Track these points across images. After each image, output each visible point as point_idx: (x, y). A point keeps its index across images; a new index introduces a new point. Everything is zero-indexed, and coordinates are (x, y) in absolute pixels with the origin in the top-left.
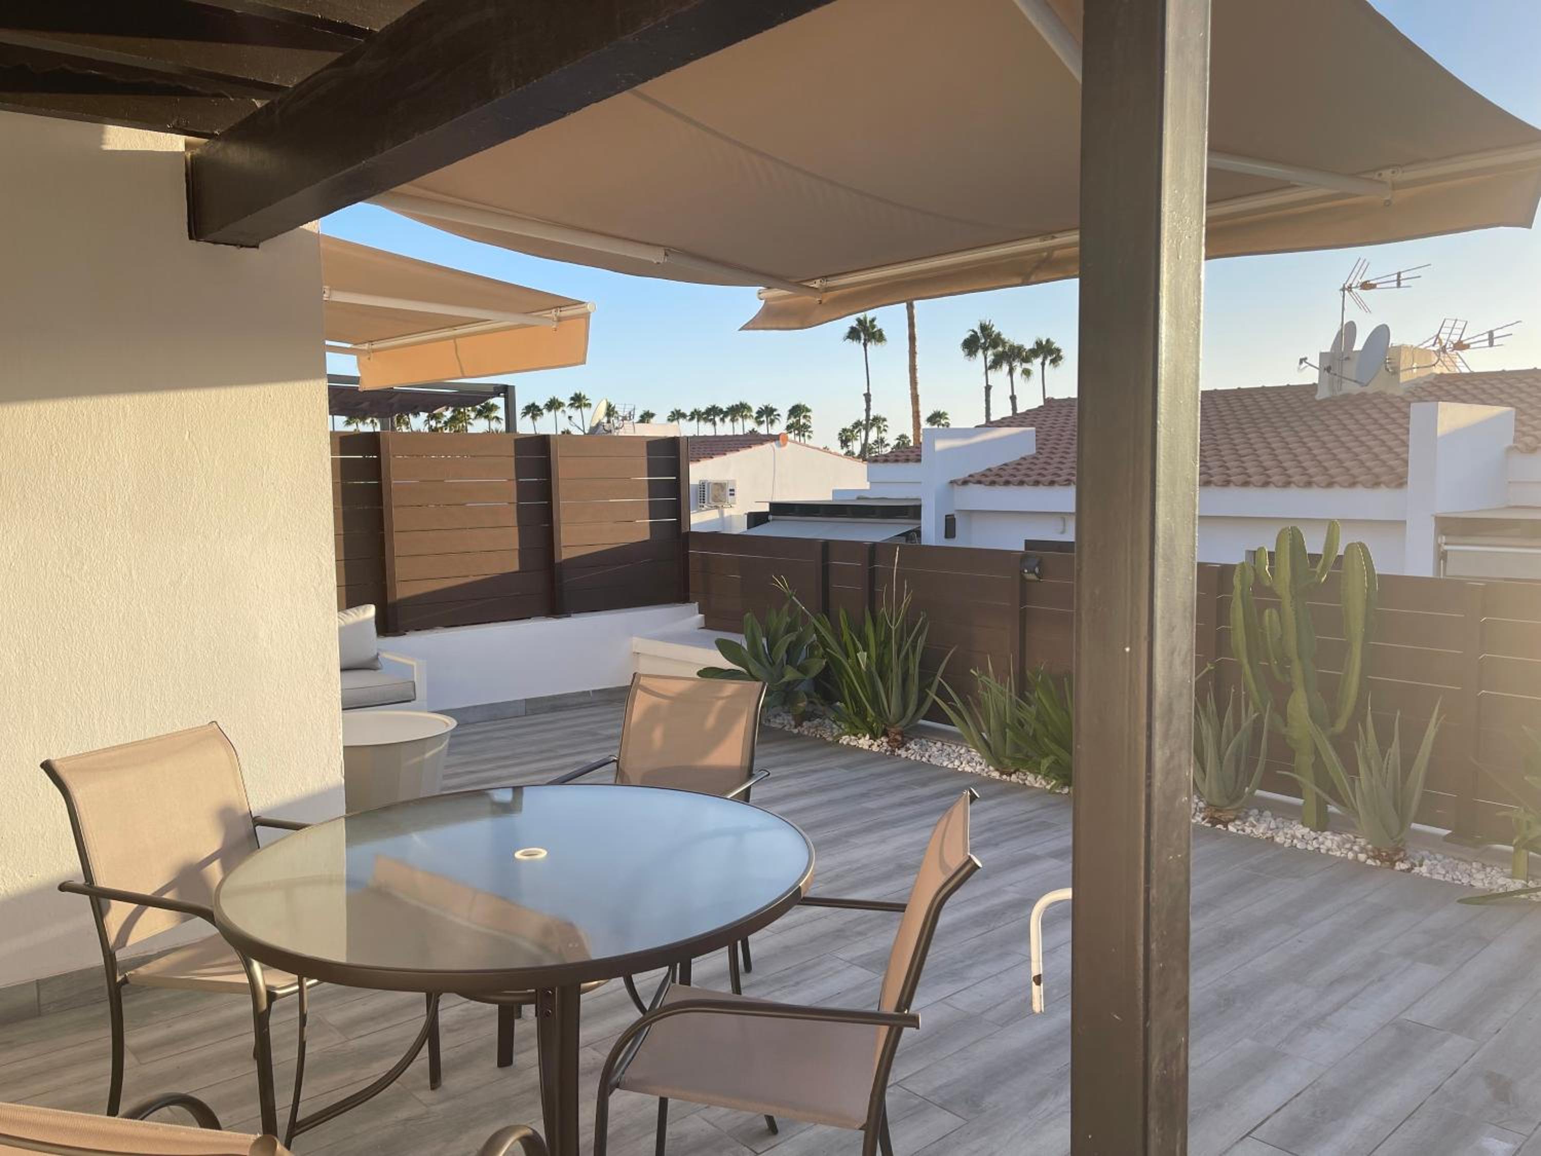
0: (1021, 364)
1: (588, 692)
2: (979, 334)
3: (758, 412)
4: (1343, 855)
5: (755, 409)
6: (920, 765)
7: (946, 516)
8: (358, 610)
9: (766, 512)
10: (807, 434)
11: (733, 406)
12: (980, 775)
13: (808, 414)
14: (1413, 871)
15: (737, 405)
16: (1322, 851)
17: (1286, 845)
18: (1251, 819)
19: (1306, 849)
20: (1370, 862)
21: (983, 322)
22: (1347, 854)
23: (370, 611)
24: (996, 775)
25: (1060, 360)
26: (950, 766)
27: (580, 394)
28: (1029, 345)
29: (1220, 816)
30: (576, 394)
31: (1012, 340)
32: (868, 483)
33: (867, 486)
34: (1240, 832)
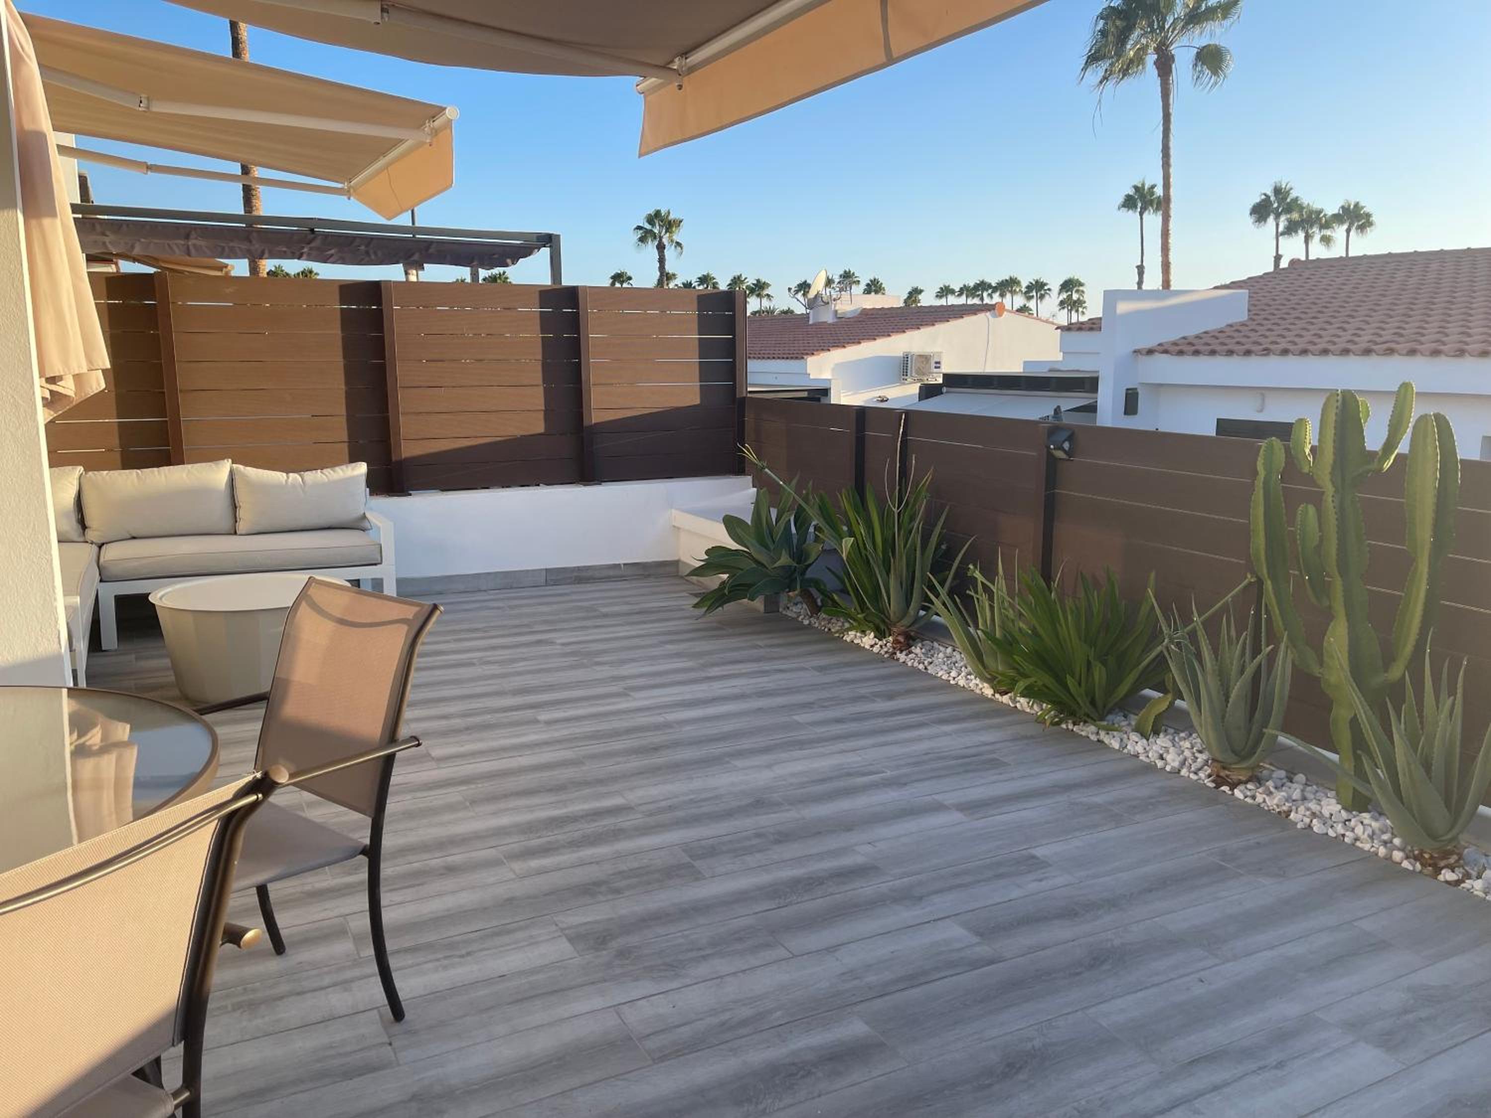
0: (1320, 230)
1: (619, 565)
2: (1272, 198)
3: (1028, 287)
4: (1373, 850)
5: (1024, 284)
6: (915, 671)
7: (1127, 390)
8: (347, 467)
9: (940, 384)
10: (1080, 309)
11: (1002, 281)
12: (973, 690)
13: (1081, 288)
14: (1463, 885)
15: (1006, 280)
16: (1346, 840)
17: (1299, 826)
18: (1270, 784)
19: (1327, 834)
20: (1406, 864)
21: (1279, 185)
22: (1378, 849)
23: (362, 468)
24: (988, 691)
25: (1369, 226)
26: (945, 677)
27: (850, 271)
28: (1331, 209)
29: (1227, 776)
30: (845, 272)
31: (1311, 204)
32: (1062, 354)
33: (1060, 357)
34: (1248, 800)
